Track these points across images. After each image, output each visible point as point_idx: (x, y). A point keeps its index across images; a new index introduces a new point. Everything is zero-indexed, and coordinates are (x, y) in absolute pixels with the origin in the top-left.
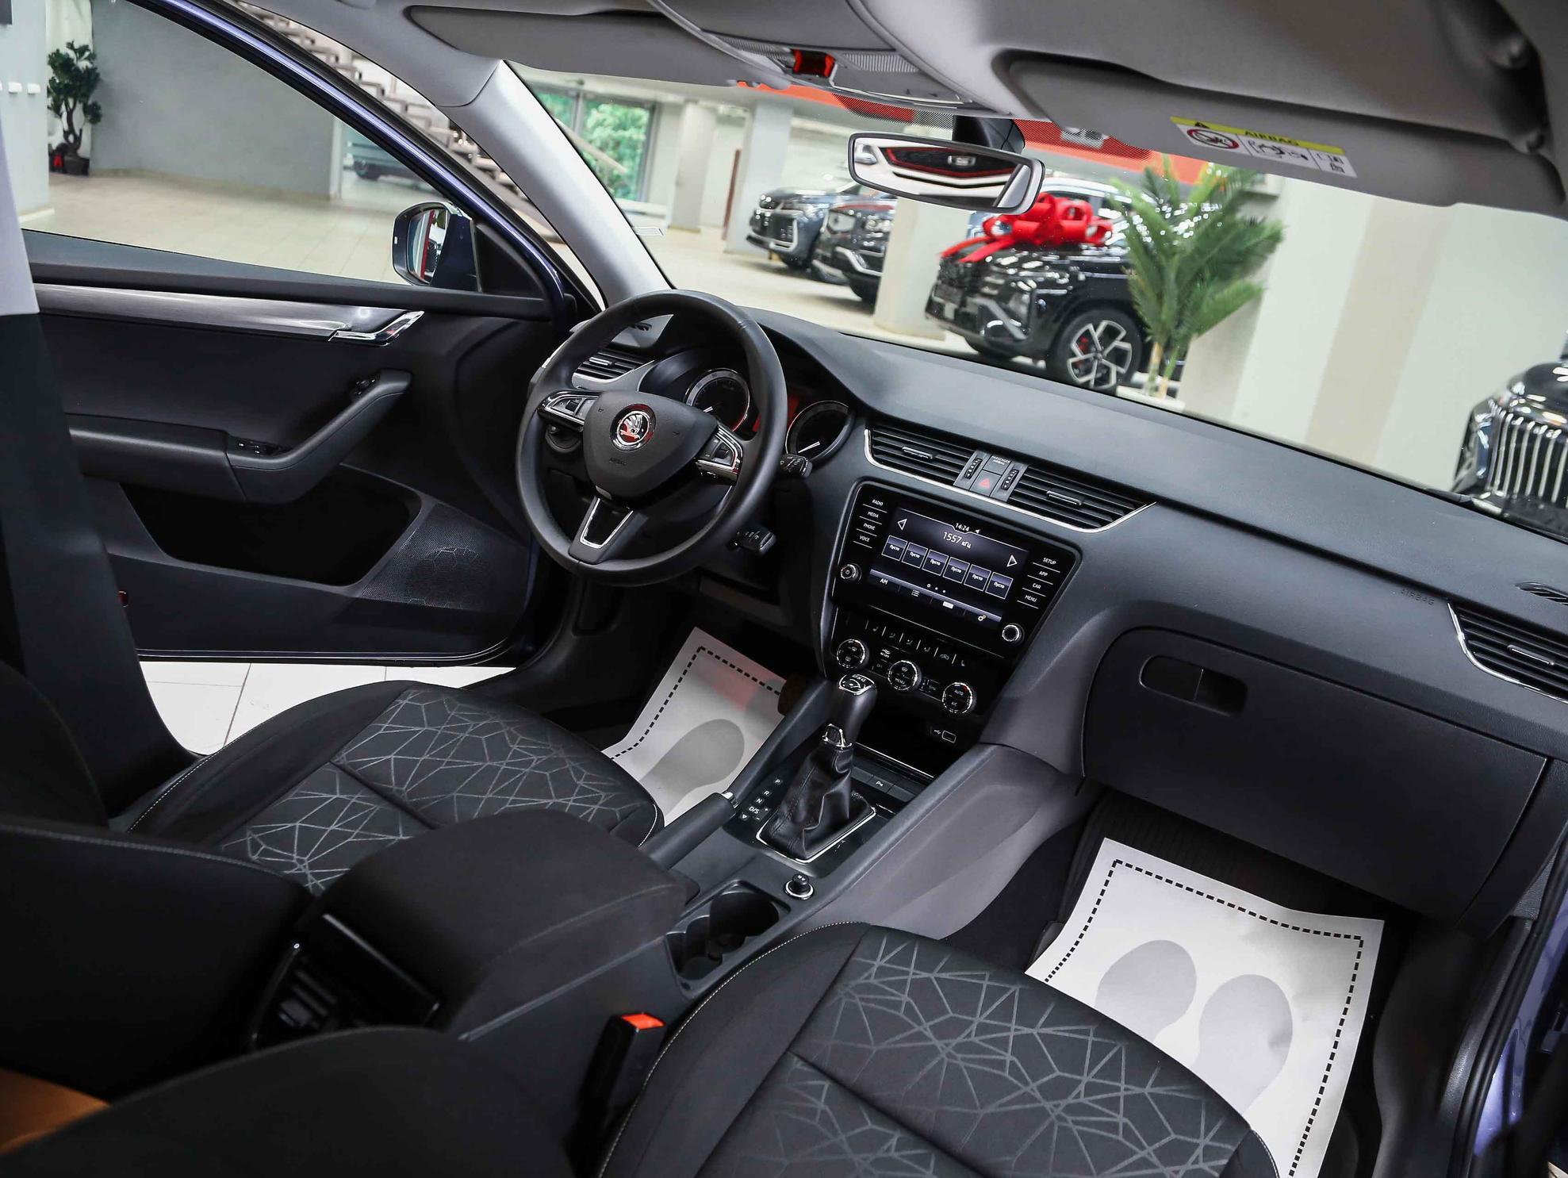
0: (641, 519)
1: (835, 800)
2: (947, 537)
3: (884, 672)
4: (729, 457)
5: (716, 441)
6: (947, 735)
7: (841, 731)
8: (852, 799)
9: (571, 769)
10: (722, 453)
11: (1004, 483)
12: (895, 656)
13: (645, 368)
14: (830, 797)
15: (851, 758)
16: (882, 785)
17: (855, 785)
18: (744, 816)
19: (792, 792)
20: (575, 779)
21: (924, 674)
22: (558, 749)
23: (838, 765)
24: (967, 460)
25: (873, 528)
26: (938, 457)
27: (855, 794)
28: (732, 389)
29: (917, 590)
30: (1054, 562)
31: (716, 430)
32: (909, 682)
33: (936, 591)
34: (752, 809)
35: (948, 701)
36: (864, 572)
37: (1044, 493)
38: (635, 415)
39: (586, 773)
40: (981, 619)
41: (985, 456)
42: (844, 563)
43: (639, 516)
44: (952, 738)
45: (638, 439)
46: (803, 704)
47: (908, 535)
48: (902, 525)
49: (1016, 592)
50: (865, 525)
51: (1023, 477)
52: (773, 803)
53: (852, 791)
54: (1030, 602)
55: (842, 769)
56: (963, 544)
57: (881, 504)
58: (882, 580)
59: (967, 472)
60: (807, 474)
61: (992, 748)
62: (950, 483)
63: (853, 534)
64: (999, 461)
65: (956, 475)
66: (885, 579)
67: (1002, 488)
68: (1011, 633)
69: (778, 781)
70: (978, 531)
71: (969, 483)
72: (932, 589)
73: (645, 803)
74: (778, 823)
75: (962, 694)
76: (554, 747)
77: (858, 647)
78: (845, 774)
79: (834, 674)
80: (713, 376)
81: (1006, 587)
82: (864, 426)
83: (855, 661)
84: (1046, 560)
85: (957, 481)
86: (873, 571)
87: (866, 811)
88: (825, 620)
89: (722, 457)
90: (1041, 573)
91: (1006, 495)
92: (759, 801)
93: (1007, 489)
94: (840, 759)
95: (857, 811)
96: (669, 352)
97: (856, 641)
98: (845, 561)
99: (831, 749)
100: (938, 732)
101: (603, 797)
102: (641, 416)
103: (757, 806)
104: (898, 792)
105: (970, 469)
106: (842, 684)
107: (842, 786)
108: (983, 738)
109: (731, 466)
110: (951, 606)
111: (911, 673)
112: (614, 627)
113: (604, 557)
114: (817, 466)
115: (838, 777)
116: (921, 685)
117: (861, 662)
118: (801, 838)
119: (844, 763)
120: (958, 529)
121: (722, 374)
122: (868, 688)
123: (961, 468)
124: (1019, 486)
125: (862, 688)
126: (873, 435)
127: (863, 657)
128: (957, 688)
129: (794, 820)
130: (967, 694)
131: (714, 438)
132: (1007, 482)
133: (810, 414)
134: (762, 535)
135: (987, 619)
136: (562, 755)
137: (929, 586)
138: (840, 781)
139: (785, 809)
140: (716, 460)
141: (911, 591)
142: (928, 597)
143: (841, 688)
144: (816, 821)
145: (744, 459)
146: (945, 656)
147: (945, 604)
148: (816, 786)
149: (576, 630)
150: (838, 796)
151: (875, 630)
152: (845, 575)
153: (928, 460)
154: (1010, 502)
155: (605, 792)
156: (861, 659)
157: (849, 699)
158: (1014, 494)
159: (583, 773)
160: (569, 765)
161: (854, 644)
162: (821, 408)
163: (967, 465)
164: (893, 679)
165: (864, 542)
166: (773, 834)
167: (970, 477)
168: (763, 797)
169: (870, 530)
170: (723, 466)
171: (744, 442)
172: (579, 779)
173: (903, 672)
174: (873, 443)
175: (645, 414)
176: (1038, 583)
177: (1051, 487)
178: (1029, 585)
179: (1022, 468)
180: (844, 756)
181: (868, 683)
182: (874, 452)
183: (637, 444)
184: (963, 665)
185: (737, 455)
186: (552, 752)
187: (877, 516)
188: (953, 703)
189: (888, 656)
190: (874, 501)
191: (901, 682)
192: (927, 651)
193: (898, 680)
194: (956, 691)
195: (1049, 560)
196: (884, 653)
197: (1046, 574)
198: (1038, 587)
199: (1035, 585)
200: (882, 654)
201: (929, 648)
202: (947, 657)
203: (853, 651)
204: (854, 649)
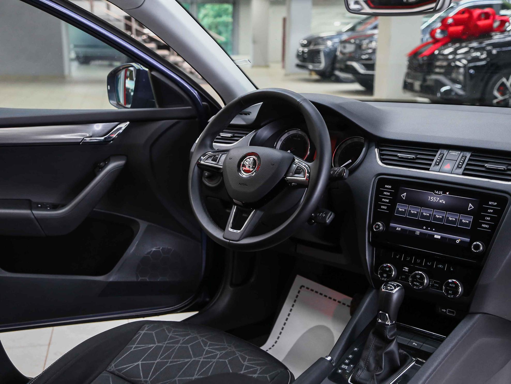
0: (260, 213)
1: (390, 354)
2: (431, 199)
3: (406, 280)
4: (302, 173)
5: (294, 166)
6: (449, 312)
7: (387, 315)
8: (400, 354)
9: (239, 356)
10: (299, 171)
11: (459, 164)
12: (411, 271)
13: (251, 135)
14: (387, 354)
15: (396, 330)
16: (416, 345)
17: (400, 346)
18: (340, 371)
19: (365, 354)
20: (242, 362)
21: (430, 277)
22: (230, 346)
23: (389, 335)
24: (435, 156)
25: (388, 201)
26: (418, 156)
27: (401, 351)
28: (299, 139)
29: (418, 231)
30: (496, 204)
31: (294, 160)
32: (422, 283)
33: (429, 230)
34: (343, 366)
35: (447, 291)
36: (387, 225)
37: (483, 166)
38: (249, 158)
39: (248, 357)
40: (458, 241)
41: (445, 152)
42: (374, 222)
43: (258, 212)
44: (453, 313)
45: (252, 171)
46: (364, 304)
47: (408, 201)
48: (404, 196)
49: (476, 223)
50: (383, 200)
51: (470, 160)
52: (355, 361)
53: (399, 349)
54: (486, 228)
55: (392, 336)
56: (440, 201)
57: (390, 187)
58: (397, 229)
59: (436, 162)
60: (347, 177)
61: (478, 316)
62: (428, 169)
63: (377, 206)
64: (454, 153)
65: (430, 165)
66: (399, 227)
67: (458, 167)
68: (477, 247)
69: (356, 349)
70: (448, 193)
71: (437, 168)
72: (426, 229)
73: (283, 370)
74: (359, 372)
75: (454, 286)
76: (228, 346)
77: (390, 267)
78: (393, 340)
79: (378, 284)
80: (288, 134)
81: (470, 222)
82: (374, 147)
83: (389, 276)
84: (490, 203)
85: (431, 168)
86: (392, 225)
87: (409, 361)
88: (369, 255)
89: (299, 173)
90: (489, 211)
91: (461, 171)
92: (347, 361)
93: (461, 168)
94: (390, 331)
95: (404, 361)
96: (262, 124)
97: (388, 265)
98: (376, 219)
99: (384, 326)
100: (444, 310)
101: (259, 369)
102: (252, 159)
103: (346, 364)
104: (426, 347)
105: (438, 160)
106: (383, 288)
107: (393, 347)
108: (472, 309)
109: (304, 177)
110: (439, 237)
111: (422, 278)
113: (243, 236)
114: (352, 172)
115: (391, 341)
116: (429, 284)
117: (393, 276)
118: (374, 379)
119: (392, 333)
120: (436, 194)
121: (292, 132)
122: (398, 288)
123: (433, 160)
124: (468, 164)
125: (395, 288)
126: (380, 150)
127: (394, 273)
128: (450, 283)
129: (368, 370)
130: (457, 286)
131: (293, 164)
132: (460, 163)
133: (344, 146)
134: (326, 214)
135: (461, 242)
136: (234, 349)
137: (424, 227)
138: (392, 344)
139: (362, 363)
140: (296, 175)
141: (414, 232)
142: (425, 234)
143: (383, 290)
144: (381, 368)
145: (311, 174)
146: (440, 266)
147: (436, 236)
148: (378, 348)
149: (232, 285)
150: (391, 353)
151: (397, 257)
152: (376, 229)
153: (413, 159)
154: (464, 174)
155: (260, 366)
156: (392, 274)
157: (390, 295)
158: (465, 169)
159: (247, 358)
160: (238, 354)
161: (387, 267)
162: (349, 142)
163: (436, 159)
164: (412, 282)
165: (384, 209)
166: (358, 379)
167: (438, 165)
168: (348, 359)
169: (386, 202)
170: (300, 178)
171: (309, 164)
172: (244, 361)
173: (418, 278)
174: (381, 155)
175: (254, 157)
176: (488, 216)
177: (487, 162)
178: (483, 218)
179: (468, 155)
180: (391, 329)
181: (398, 286)
182: (382, 160)
183: (253, 173)
184: (452, 269)
185: (307, 171)
186: (228, 348)
187: (389, 194)
188: (450, 292)
189: (408, 271)
190: (386, 186)
191: (418, 284)
192: (430, 264)
193: (415, 283)
194: (450, 285)
195: (493, 203)
196: (405, 269)
197: (492, 211)
198: (489, 219)
199: (486, 218)
200: (404, 270)
201: (431, 263)
202: (442, 267)
203: (387, 270)
204: (387, 269)
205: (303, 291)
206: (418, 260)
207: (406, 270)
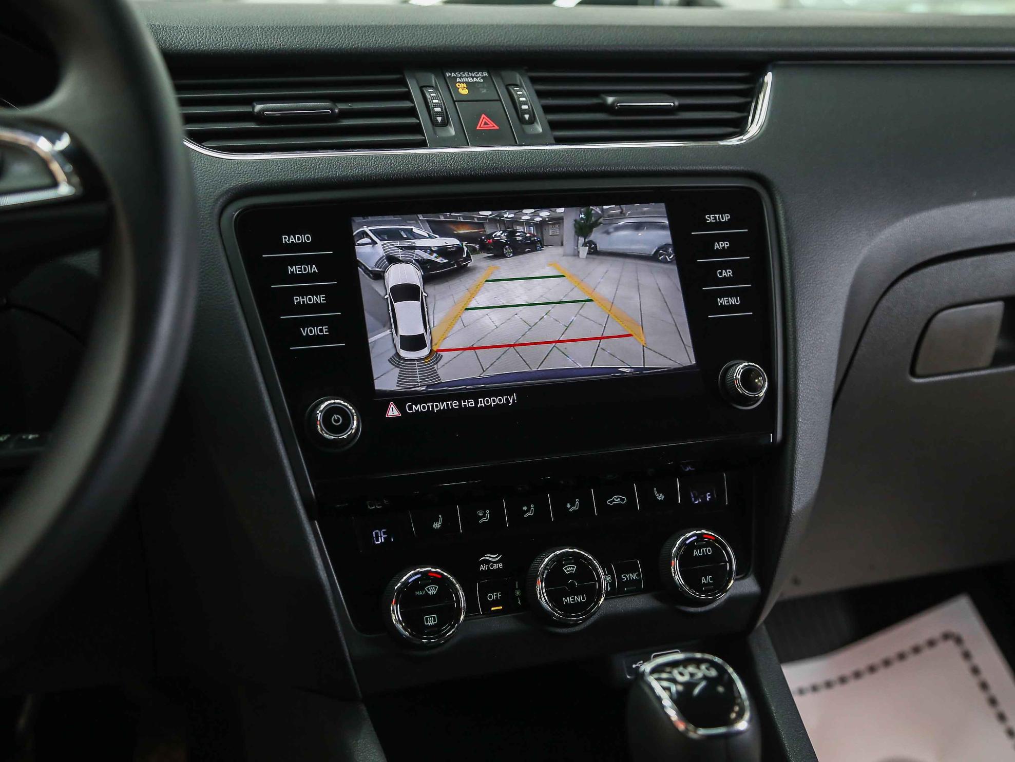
11: (517, 112)
25: (320, 299)
30: (726, 217)
32: (595, 591)
35: (692, 581)
50: (298, 299)
51: (541, 94)
54: (731, 308)
57: (306, 238)
59: (431, 114)
64: (471, 79)
67: (522, 120)
68: (753, 378)
75: (708, 551)
77: (438, 579)
84: (710, 218)
85: (428, 135)
90: (718, 245)
91: (543, 131)
93: (534, 121)
97: (426, 569)
105: (433, 106)
123: (412, 112)
124: (546, 110)
128: (693, 545)
132: (522, 107)
146: (617, 500)
151: (437, 525)
152: (332, 430)
154: (560, 141)
158: (554, 125)
161: (425, 579)
163: (420, 105)
165: (317, 339)
167: (445, 121)
169: (316, 307)
173: (571, 576)
176: (723, 266)
179: (522, 79)
184: (660, 497)
187: (314, 269)
188: (704, 581)
189: (501, 565)
190: (285, 239)
191: (579, 599)
192: (574, 508)
193: (569, 600)
194: (696, 553)
195: (717, 216)
196: (487, 562)
197: (726, 245)
198: (728, 273)
199: (721, 274)
200: (483, 568)
201: (577, 500)
202: (622, 500)
203: (433, 595)
204: (432, 590)
206: (525, 508)
207: (496, 566)
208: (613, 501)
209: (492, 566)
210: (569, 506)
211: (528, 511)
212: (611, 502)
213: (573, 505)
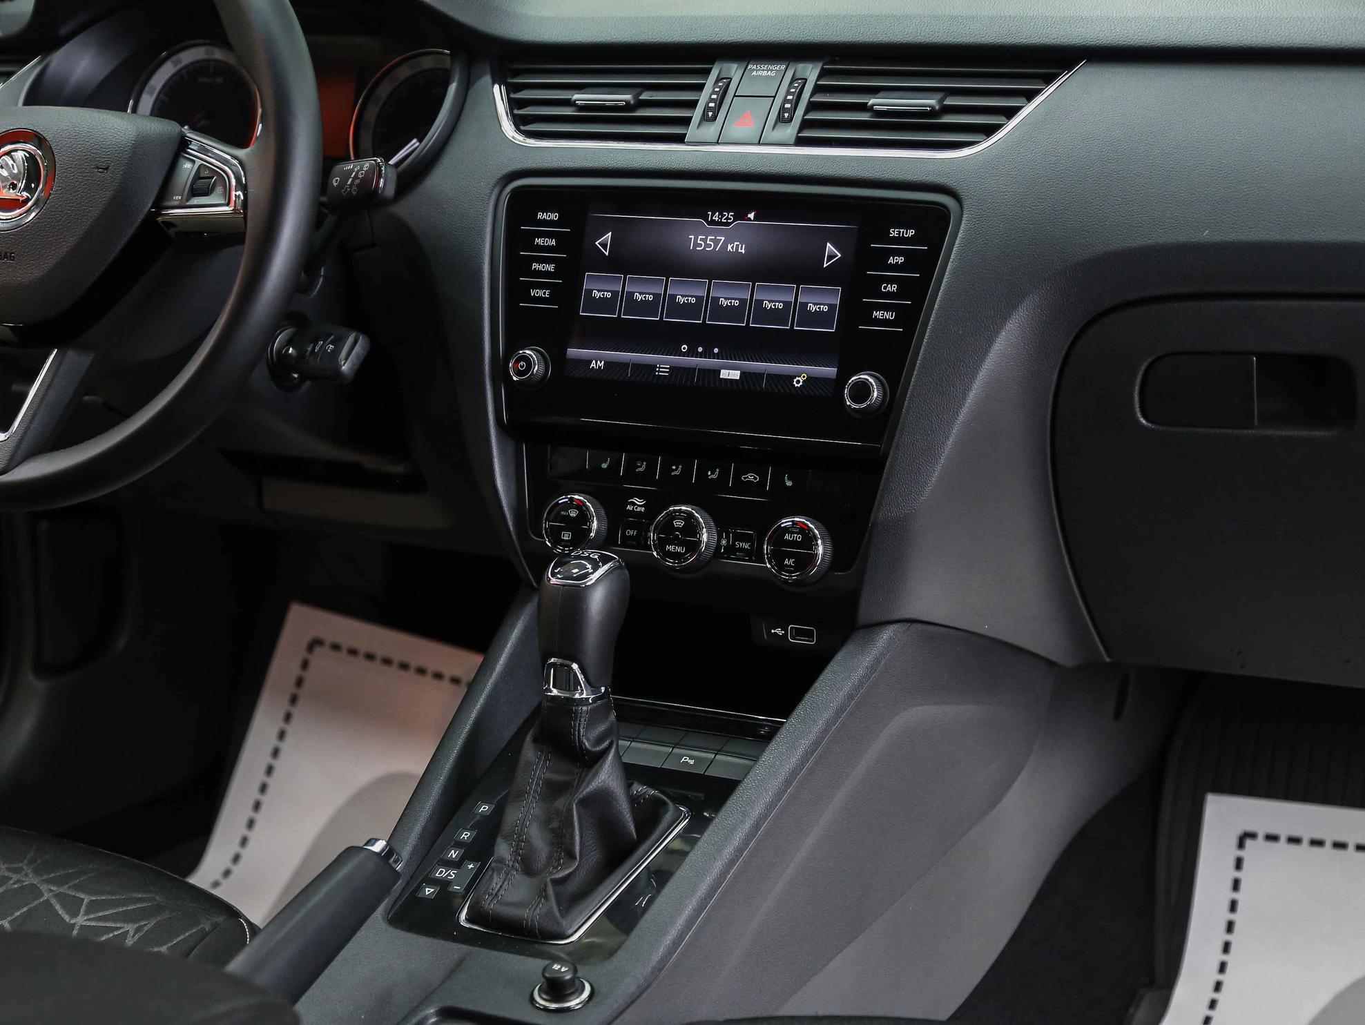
0: (79, 361)
1: (599, 803)
2: (696, 245)
3: (642, 542)
4: (219, 189)
5: (188, 165)
6: (799, 633)
7: (575, 666)
8: (633, 800)
9: (53, 901)
10: (202, 185)
11: (782, 110)
12: (652, 510)
13: (27, 73)
14: (585, 803)
15: (613, 716)
16: (692, 762)
17: (632, 773)
18: (429, 891)
19: (513, 816)
20: (67, 918)
21: (722, 524)
22: (17, 871)
23: (588, 739)
24: (700, 87)
25: (550, 268)
26: (645, 96)
27: (638, 788)
28: (219, 80)
29: (663, 362)
30: (911, 233)
31: (184, 144)
32: (693, 546)
33: (701, 355)
34: (441, 873)
35: (778, 557)
36: (556, 357)
37: (863, 107)
38: (8, 153)
39: (87, 899)
40: (798, 382)
41: (734, 70)
42: (511, 348)
43: (71, 355)
44: (808, 634)
45: (28, 200)
46: (502, 650)
47: (619, 263)
48: (604, 246)
49: (853, 310)
50: (535, 266)
51: (818, 89)
52: (480, 851)
53: (630, 786)
54: (885, 322)
55: (599, 740)
56: (729, 247)
57: (554, 216)
58: (593, 365)
59: (707, 108)
60: (390, 192)
61: (887, 634)
62: (680, 139)
63: (516, 291)
64: (765, 73)
65: (686, 121)
66: (598, 358)
67: (781, 120)
68: (862, 391)
69: (484, 808)
70: (751, 216)
71: (711, 131)
72: (692, 352)
73: (220, 919)
74: (496, 882)
75: (798, 537)
76: (9, 869)
77: (580, 506)
78: (605, 752)
79: (540, 561)
80: (175, 64)
81: (832, 307)
82: (487, 79)
83: (581, 538)
84: (894, 233)
85: (692, 132)
86: (573, 352)
87: (667, 819)
88: (505, 475)
89: (207, 192)
90: (891, 260)
91: (790, 131)
92: (453, 854)
93: (790, 120)
94: (591, 724)
95: (649, 818)
97: (576, 497)
98: (515, 340)
99: (567, 707)
100: (779, 632)
101: (131, 933)
102: (20, 155)
103: (449, 864)
104: (722, 764)
105: (711, 100)
106: (553, 575)
107: (607, 776)
108: (866, 612)
109: (228, 205)
110: (735, 375)
111: (692, 527)
112: (121, 643)
114: (412, 177)
115: (592, 761)
116: (719, 546)
117: (592, 534)
118: (546, 897)
119: (601, 728)
120: (713, 223)
121: (189, 56)
122: (606, 567)
123: (692, 104)
124: (812, 107)
125: (595, 569)
126: (512, 88)
127: (595, 525)
128: (786, 530)
129: (528, 869)
130: (809, 536)
131: (182, 160)
132: (788, 106)
133: (385, 90)
134: (339, 342)
135: (810, 380)
136: (32, 879)
137: (684, 348)
138: (600, 767)
139: (503, 850)
140: (196, 201)
141: (652, 368)
142: (690, 371)
143: (554, 581)
144: (570, 855)
145: (251, 190)
146: (750, 477)
147: (724, 374)
148: (554, 790)
149: (41, 669)
150: (601, 799)
151: (604, 466)
152: (519, 373)
153: (628, 107)
154: (800, 142)
155: (134, 921)
156: (590, 530)
157: (575, 598)
158: (806, 124)
159: (83, 900)
160: (48, 892)
161: (571, 504)
162: (404, 72)
163: (703, 98)
164: (660, 546)
165: (541, 300)
166: (491, 905)
167: (714, 118)
168: (458, 845)
169: (546, 274)
170: (215, 206)
171: (241, 153)
172: (75, 914)
173: (678, 529)
174: (513, 104)
175: (29, 147)
176: (890, 280)
177: (874, 91)
178: (873, 287)
179: (811, 72)
180: (597, 715)
181: (605, 560)
182: (520, 122)
183: (28, 211)
184: (789, 483)
185: (233, 182)
186: (9, 878)
187: (554, 243)
188: (786, 562)
189: (643, 509)
190: (540, 216)
191: (679, 549)
192: (714, 476)
193: (671, 548)
194: (787, 537)
195: (902, 230)
196: (634, 504)
197: (900, 260)
198: (893, 288)
199: (885, 288)
200: (629, 508)
201: (718, 470)
202: (755, 478)
203: (573, 517)
204: (573, 514)
205: (320, 659)
206: (674, 467)
207: (639, 509)
208: (748, 477)
209: (636, 508)
210: (709, 473)
211: (676, 470)
212: (745, 478)
213: (712, 473)
